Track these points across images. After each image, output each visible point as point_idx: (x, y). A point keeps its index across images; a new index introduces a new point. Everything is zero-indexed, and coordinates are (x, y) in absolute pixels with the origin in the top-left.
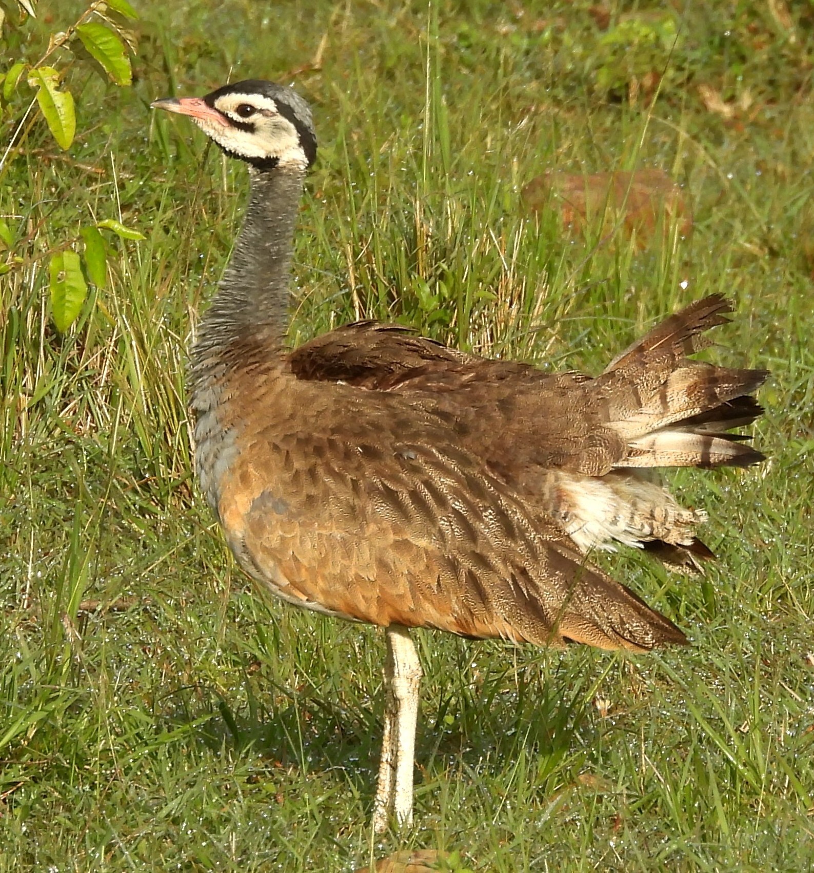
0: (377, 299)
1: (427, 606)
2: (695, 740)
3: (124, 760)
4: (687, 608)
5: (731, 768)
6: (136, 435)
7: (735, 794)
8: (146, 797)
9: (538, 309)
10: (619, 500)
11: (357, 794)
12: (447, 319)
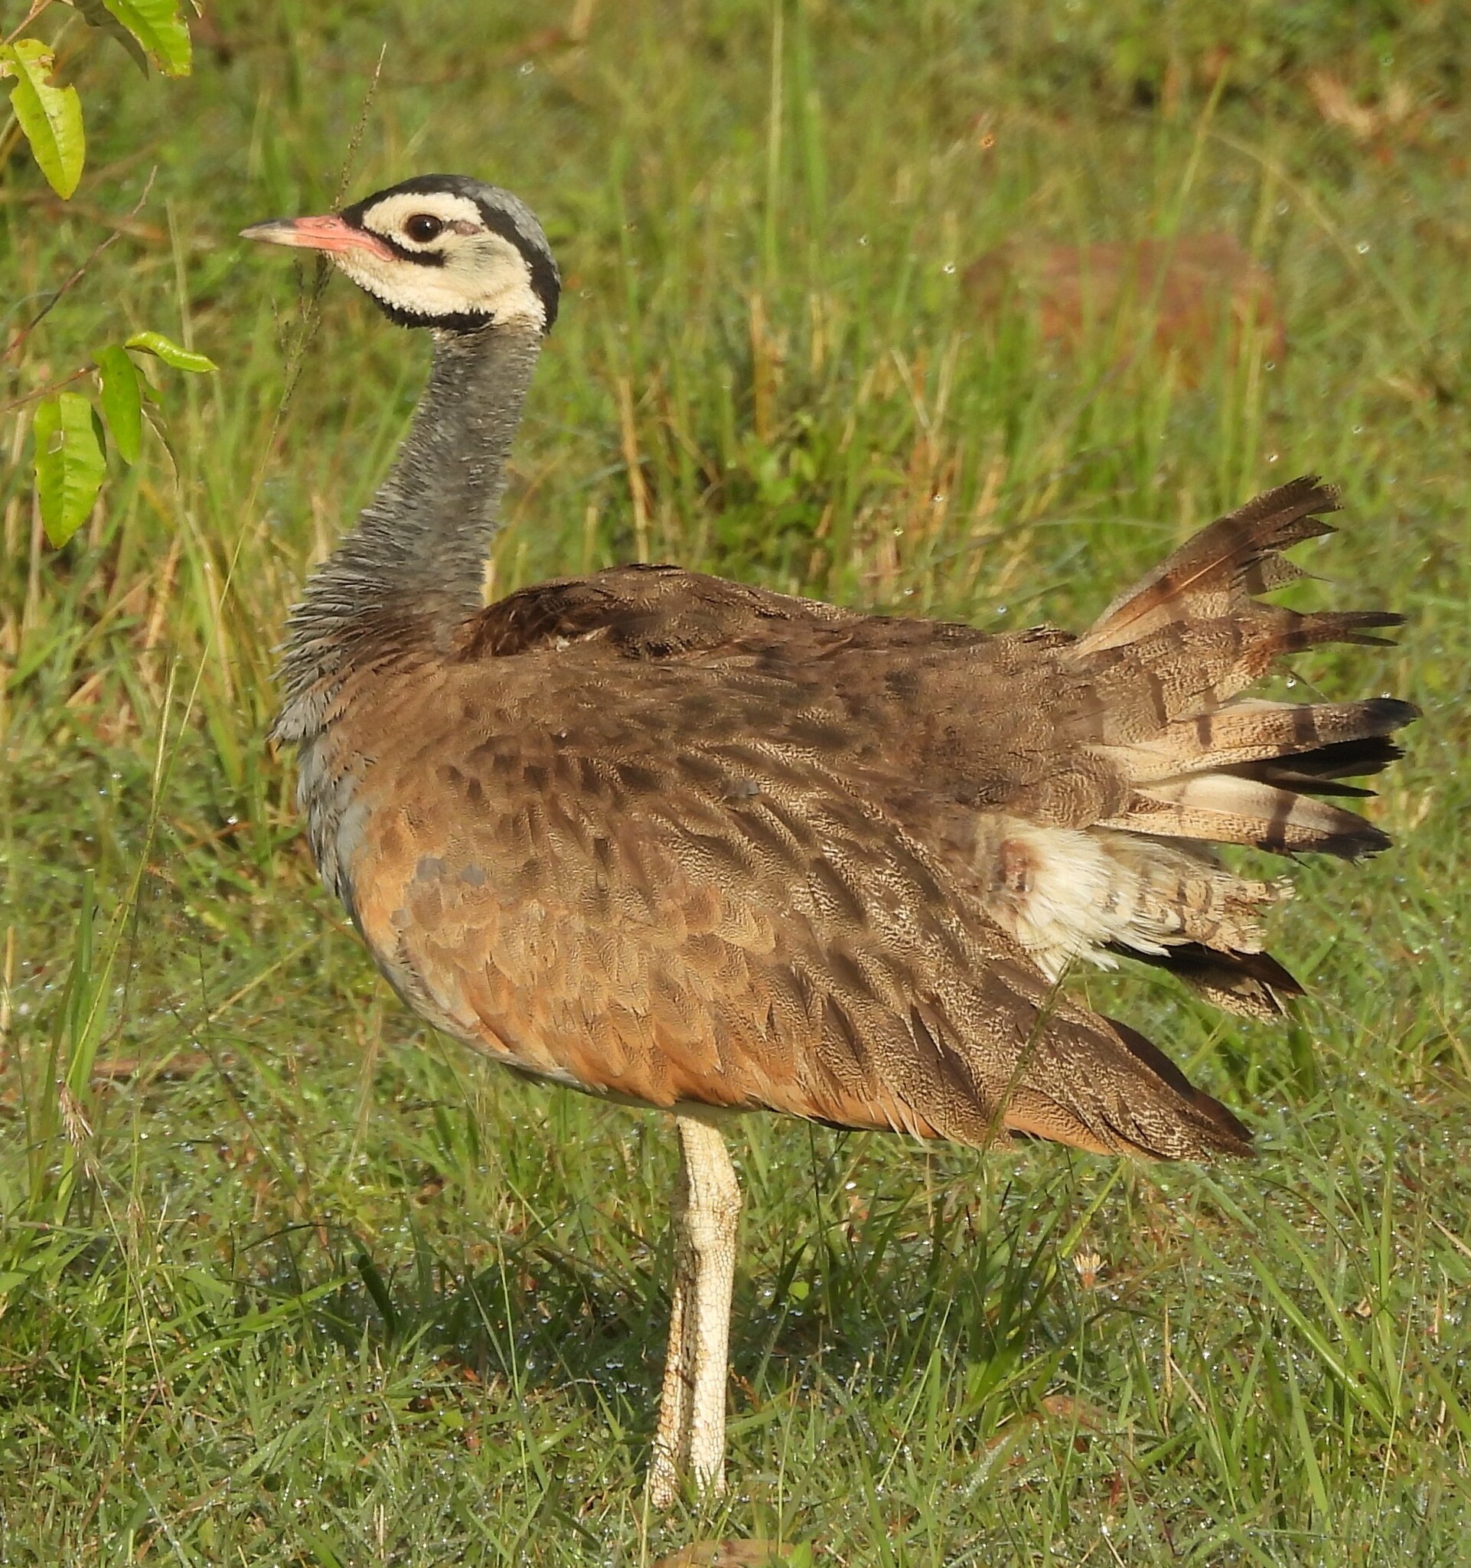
0: (677, 483)
1: (749, 1064)
2: (1266, 1330)
3: (174, 1365)
4: (1261, 1077)
5: (1336, 1385)
6: (211, 743)
7: (1342, 1435)
8: (216, 1436)
9: (986, 503)
10: (1116, 865)
11: (619, 1433)
12: (810, 522)
